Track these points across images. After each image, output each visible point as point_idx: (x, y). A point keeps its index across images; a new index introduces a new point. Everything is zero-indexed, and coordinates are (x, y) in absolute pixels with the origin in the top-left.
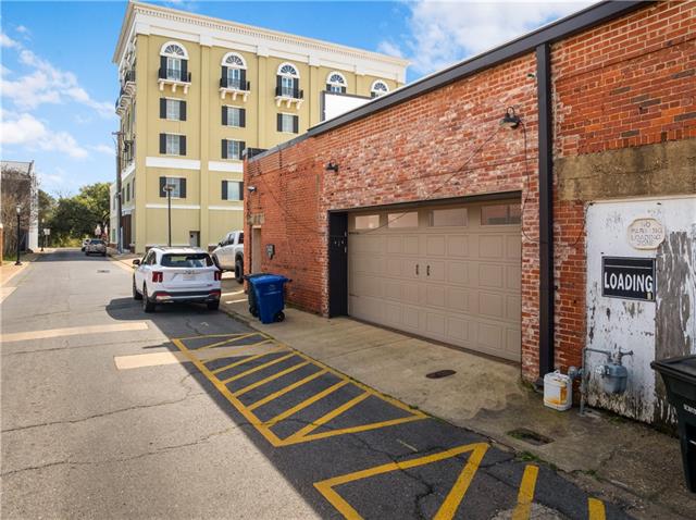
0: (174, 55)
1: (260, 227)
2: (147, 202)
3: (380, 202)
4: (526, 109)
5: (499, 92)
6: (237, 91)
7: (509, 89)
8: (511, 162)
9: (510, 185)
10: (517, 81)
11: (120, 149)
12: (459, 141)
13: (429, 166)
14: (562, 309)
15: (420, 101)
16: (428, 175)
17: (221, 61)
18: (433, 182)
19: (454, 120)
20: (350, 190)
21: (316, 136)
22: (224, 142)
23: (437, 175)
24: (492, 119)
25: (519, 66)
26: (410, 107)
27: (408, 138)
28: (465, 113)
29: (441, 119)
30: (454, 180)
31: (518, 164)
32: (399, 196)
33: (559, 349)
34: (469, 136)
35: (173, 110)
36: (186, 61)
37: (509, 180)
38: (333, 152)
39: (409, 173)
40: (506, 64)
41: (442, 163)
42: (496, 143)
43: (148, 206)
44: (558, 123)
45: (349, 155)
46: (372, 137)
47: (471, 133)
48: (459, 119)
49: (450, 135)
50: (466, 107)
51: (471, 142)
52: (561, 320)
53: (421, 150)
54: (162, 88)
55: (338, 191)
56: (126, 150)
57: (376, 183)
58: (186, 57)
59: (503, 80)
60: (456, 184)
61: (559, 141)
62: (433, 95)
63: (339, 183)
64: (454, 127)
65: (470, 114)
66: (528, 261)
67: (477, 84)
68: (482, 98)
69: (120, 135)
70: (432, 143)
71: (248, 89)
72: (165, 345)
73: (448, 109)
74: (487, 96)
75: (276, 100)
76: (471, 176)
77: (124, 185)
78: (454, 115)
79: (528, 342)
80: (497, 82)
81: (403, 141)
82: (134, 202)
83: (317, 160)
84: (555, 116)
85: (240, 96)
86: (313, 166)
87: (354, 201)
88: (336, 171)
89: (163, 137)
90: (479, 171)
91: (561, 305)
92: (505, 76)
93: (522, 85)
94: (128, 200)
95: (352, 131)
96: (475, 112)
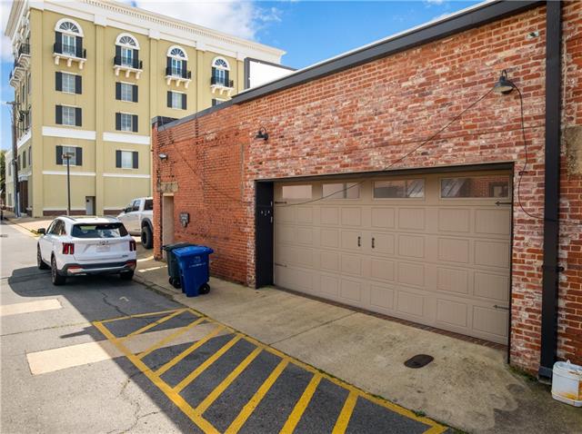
0: (69, 31)
1: (172, 194)
2: (44, 169)
3: (321, 172)
4: (523, 73)
5: (484, 54)
6: (130, 68)
7: (500, 50)
8: (501, 130)
9: (499, 156)
10: (511, 41)
11: (15, 118)
12: (428, 108)
13: (388, 134)
14: (569, 292)
15: (376, 65)
16: (386, 144)
17: (115, 40)
18: (392, 152)
19: (421, 85)
20: (283, 159)
21: (240, 104)
22: (118, 116)
23: (399, 143)
24: (475, 83)
25: (515, 25)
26: (363, 72)
27: (359, 105)
28: (438, 77)
29: (404, 85)
30: (421, 150)
31: (510, 133)
32: (347, 166)
33: (564, 335)
34: (443, 102)
35: (69, 84)
36: (81, 38)
37: (497, 151)
38: (262, 121)
39: (360, 142)
40: (495, 23)
41: (404, 132)
42: (480, 110)
43: (45, 172)
44: (568, 88)
45: (281, 123)
46: (312, 104)
47: (445, 100)
48: (429, 84)
49: (416, 101)
50: (439, 71)
51: (445, 109)
52: (567, 305)
53: (376, 118)
54: (57, 62)
55: (268, 160)
56: (21, 120)
57: (317, 152)
58: (81, 34)
59: (490, 41)
60: (423, 154)
61: (570, 107)
62: (393, 58)
63: (269, 152)
64: (422, 92)
65: (444, 79)
66: (523, 239)
67: (453, 46)
68: (461, 61)
69: (15, 105)
70: (392, 110)
71: (141, 67)
72: (86, 331)
73: (415, 73)
74: (468, 58)
75: (166, 79)
76: (444, 146)
77: (20, 153)
78: (423, 80)
79: (521, 326)
80: (482, 43)
81: (353, 108)
82: (31, 169)
83: (241, 128)
84: (565, 79)
85: (133, 74)
86: (237, 134)
87: (288, 171)
88: (266, 139)
89: (59, 109)
90: (455, 140)
91: (569, 288)
92: (494, 37)
93: (517, 46)
94: (24, 167)
95: (285, 98)
96: (451, 76)
